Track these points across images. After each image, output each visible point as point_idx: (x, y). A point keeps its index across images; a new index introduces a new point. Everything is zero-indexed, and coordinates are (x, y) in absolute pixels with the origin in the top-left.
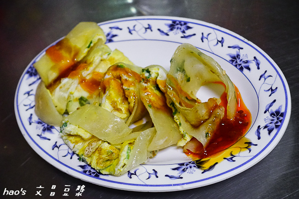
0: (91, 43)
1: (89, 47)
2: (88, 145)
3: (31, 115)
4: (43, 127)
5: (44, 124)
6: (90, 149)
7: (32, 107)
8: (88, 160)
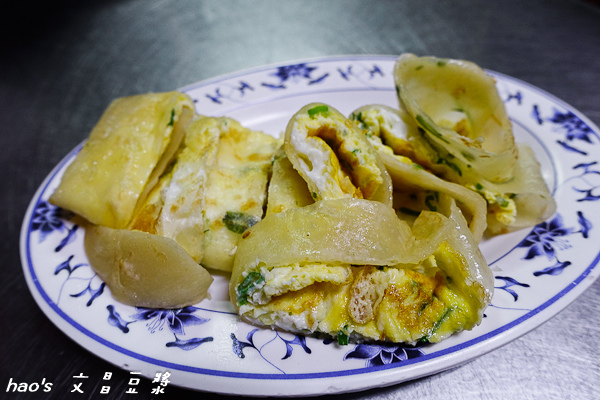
0: (173, 114)
1: (171, 123)
2: (350, 296)
3: (110, 308)
4: (165, 322)
5: (161, 313)
6: (360, 301)
7: (101, 291)
8: (370, 331)
